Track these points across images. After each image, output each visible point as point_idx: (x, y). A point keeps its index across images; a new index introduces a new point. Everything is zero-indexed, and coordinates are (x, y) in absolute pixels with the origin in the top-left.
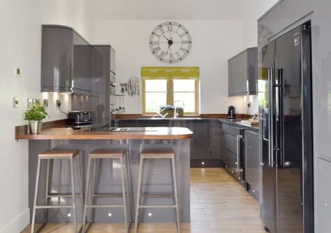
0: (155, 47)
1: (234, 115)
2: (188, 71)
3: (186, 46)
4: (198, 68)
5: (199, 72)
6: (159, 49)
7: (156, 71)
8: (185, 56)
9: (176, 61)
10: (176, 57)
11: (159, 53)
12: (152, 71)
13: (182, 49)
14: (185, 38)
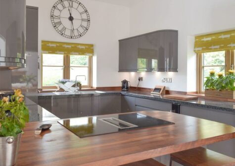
0: (56, 21)
1: (127, 88)
2: (84, 47)
3: (85, 24)
4: (92, 45)
5: (93, 49)
6: (60, 23)
7: (54, 45)
8: (84, 33)
9: (76, 37)
10: (76, 33)
11: (60, 28)
12: (50, 45)
13: (81, 26)
14: (85, 16)
